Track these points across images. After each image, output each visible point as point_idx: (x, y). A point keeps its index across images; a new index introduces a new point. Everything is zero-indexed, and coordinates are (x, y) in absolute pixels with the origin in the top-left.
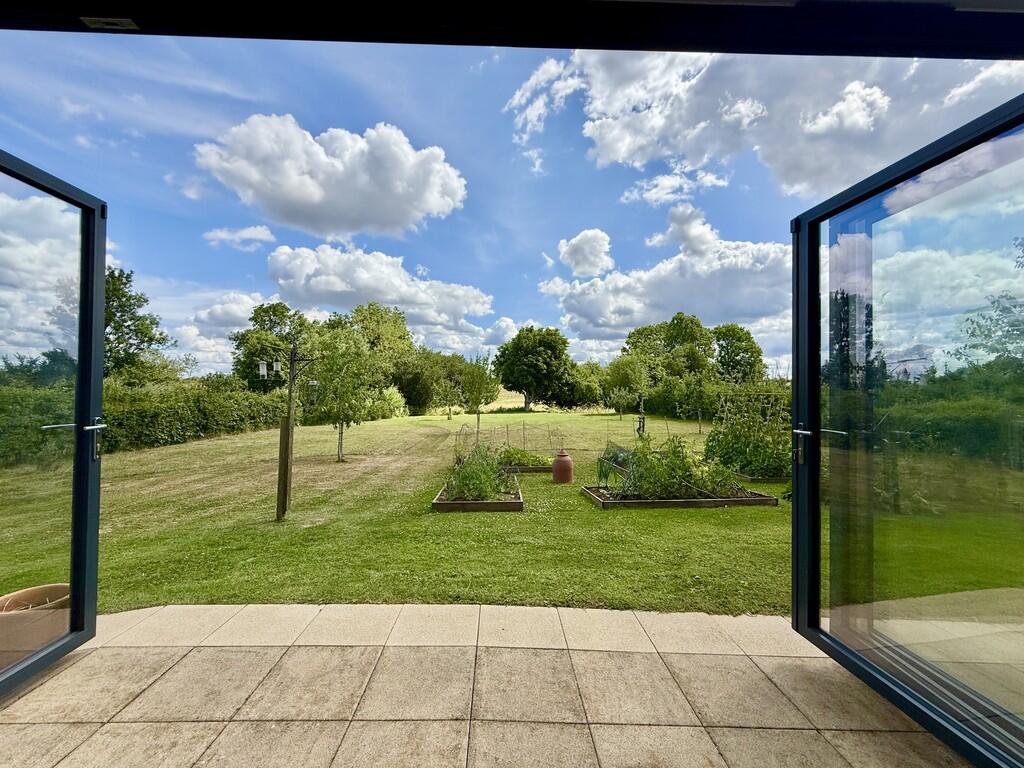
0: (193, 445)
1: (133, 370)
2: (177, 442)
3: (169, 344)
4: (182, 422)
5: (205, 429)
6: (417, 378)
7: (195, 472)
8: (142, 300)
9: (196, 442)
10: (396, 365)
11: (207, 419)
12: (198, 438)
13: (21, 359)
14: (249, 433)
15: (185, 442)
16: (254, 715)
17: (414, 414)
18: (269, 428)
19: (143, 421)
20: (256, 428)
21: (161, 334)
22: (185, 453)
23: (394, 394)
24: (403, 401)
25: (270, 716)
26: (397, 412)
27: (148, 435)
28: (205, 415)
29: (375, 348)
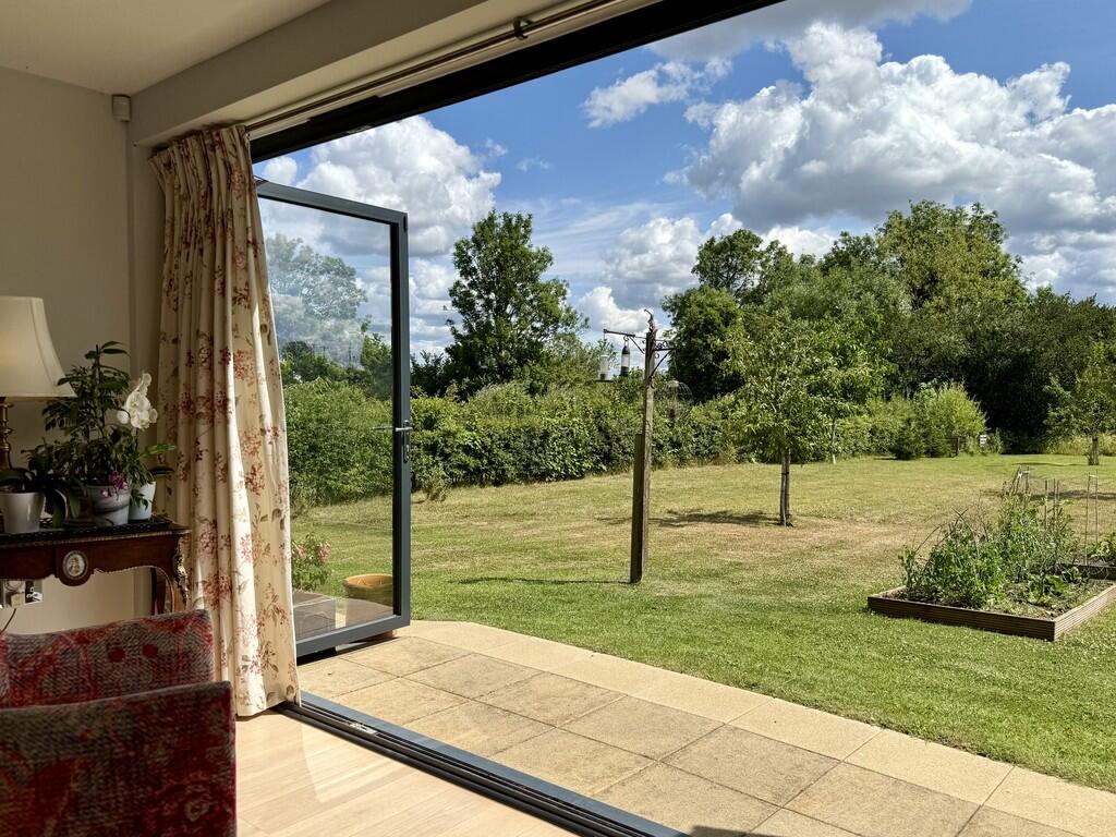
0: (591, 481)
1: (538, 367)
2: (573, 477)
3: (578, 325)
4: (577, 447)
5: (607, 458)
6: (1022, 367)
7: (578, 518)
8: (545, 259)
9: (596, 479)
10: (972, 338)
11: (610, 444)
12: (599, 472)
13: (426, 357)
14: (671, 469)
15: (582, 477)
16: (490, 702)
17: (1013, 449)
18: (702, 464)
19: (532, 443)
20: (682, 462)
21: (568, 310)
22: (577, 492)
23: (955, 402)
24: (980, 422)
25: (501, 706)
26: (971, 443)
27: (536, 463)
28: (608, 437)
29: (927, 304)
